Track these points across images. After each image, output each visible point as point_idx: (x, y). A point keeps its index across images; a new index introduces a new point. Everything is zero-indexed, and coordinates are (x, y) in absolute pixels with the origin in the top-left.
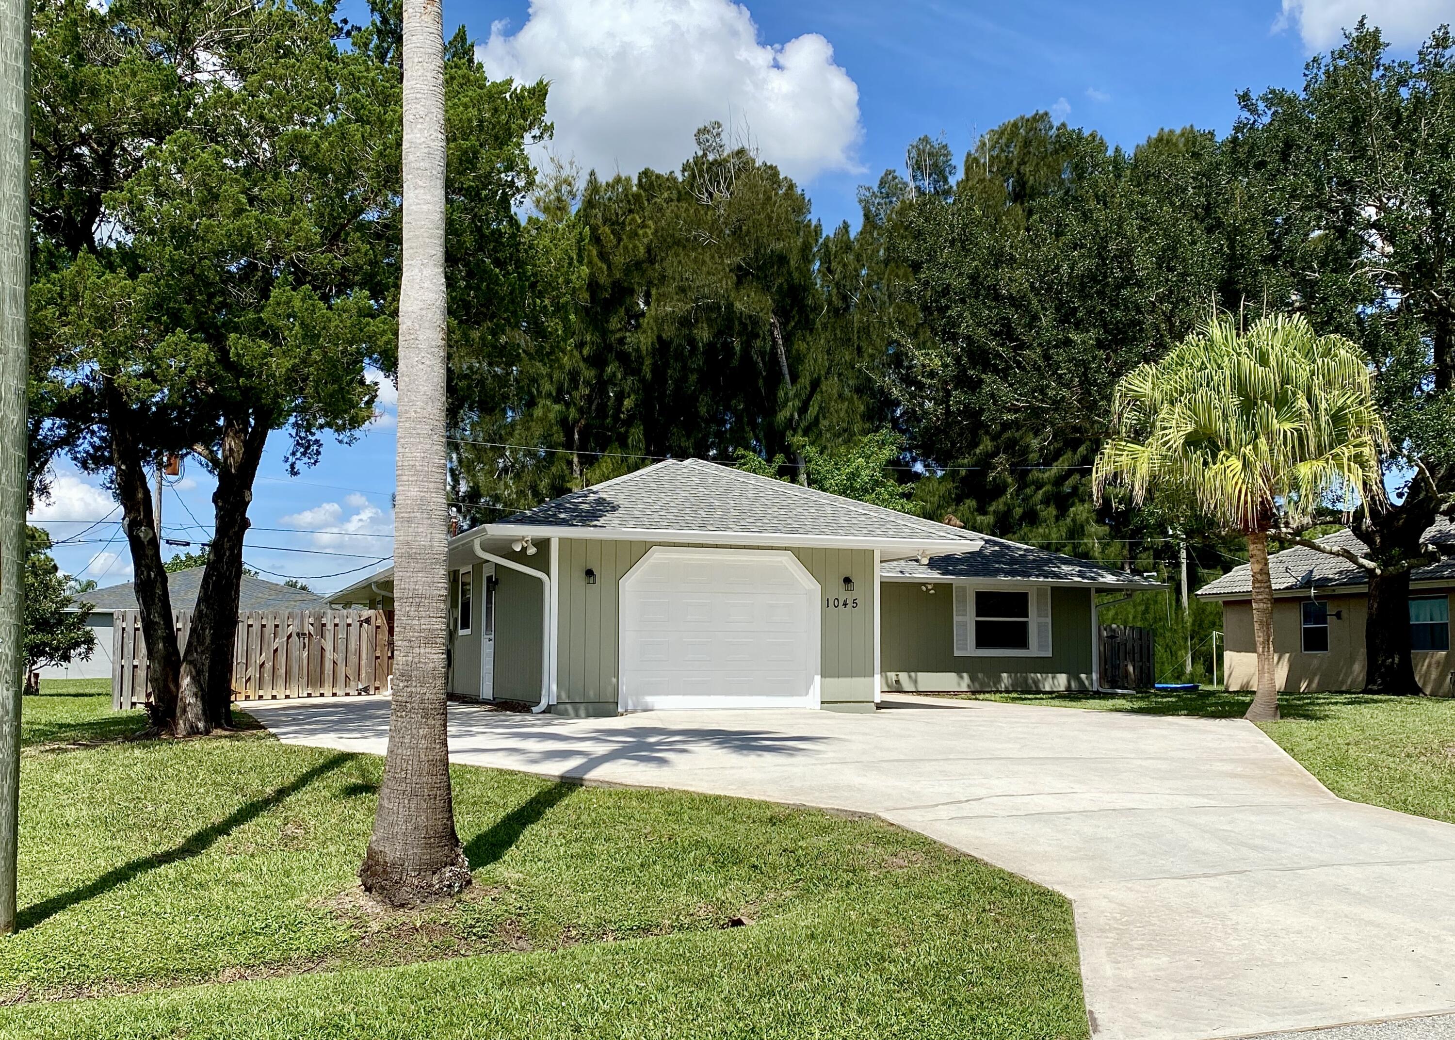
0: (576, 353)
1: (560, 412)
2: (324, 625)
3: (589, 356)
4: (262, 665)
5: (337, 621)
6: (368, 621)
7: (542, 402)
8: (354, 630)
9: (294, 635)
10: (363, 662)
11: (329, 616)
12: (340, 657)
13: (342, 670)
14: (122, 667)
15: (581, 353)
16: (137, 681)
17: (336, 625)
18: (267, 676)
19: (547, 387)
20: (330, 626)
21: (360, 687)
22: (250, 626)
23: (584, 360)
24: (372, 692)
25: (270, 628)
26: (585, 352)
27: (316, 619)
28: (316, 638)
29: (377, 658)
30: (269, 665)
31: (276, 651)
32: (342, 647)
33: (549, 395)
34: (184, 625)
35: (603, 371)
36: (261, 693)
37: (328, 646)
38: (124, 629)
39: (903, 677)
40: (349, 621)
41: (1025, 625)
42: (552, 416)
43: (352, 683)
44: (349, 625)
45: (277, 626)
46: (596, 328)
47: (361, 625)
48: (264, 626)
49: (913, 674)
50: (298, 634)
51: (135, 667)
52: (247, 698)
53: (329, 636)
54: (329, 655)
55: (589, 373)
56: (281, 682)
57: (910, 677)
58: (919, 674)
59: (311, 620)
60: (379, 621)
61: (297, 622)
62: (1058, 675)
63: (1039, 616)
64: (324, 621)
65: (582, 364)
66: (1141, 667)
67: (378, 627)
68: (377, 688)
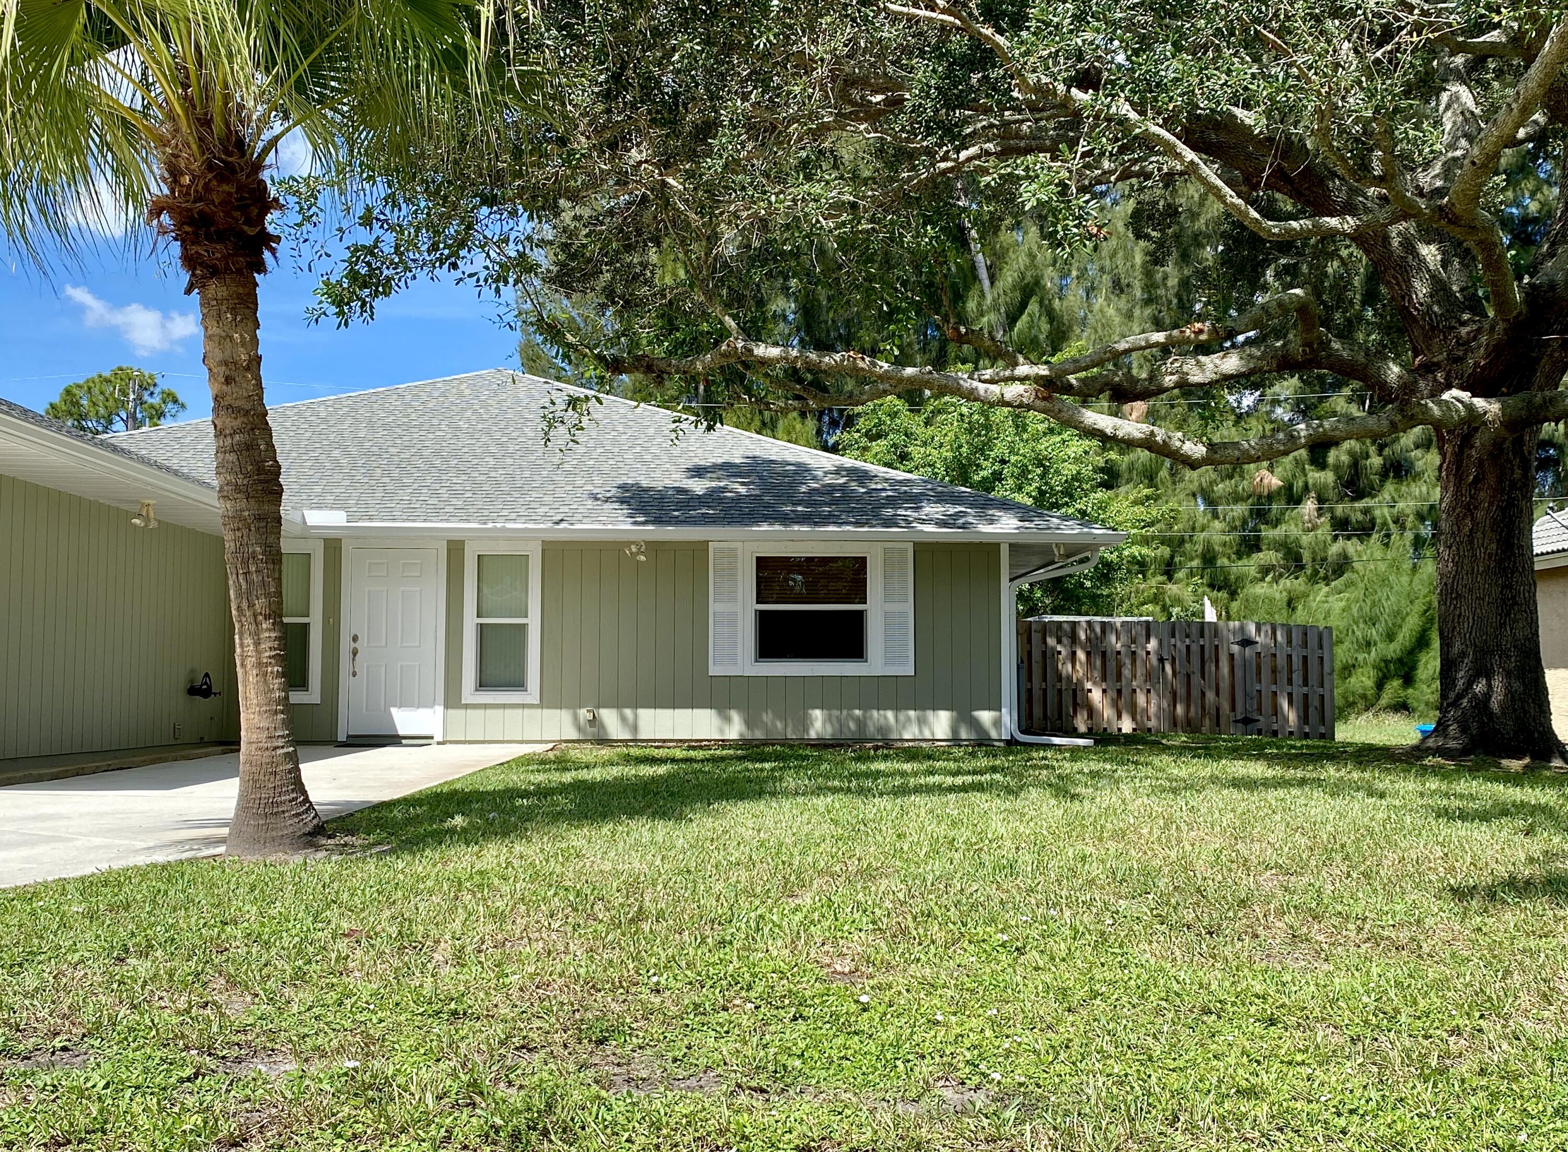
39: (609, 717)
41: (859, 617)
49: (628, 712)
57: (623, 719)
58: (641, 712)
62: (930, 713)
63: (887, 598)
66: (1306, 696)
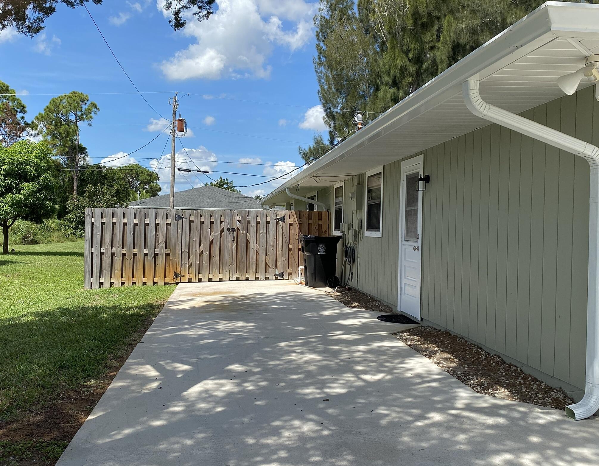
0: (405, 56)
1: (394, 94)
2: (249, 222)
3: (413, 58)
4: (201, 254)
5: (259, 219)
6: (283, 219)
7: (383, 88)
8: (272, 226)
9: (226, 230)
10: (280, 252)
11: (253, 214)
12: (261, 249)
13: (262, 259)
14: (92, 253)
15: (407, 56)
16: (104, 265)
17: (258, 222)
18: (205, 263)
19: (386, 79)
20: (253, 223)
21: (277, 273)
22: (191, 222)
23: (410, 60)
24: (286, 277)
25: (207, 225)
26: (410, 56)
27: (242, 217)
28: (243, 232)
29: (290, 249)
30: (206, 254)
31: (212, 242)
32: (262, 240)
33: (387, 84)
34: (140, 220)
35: (421, 67)
36: (200, 276)
37: (252, 240)
38: (93, 223)
40: (269, 219)
42: (389, 95)
43: (271, 269)
44: (268, 222)
45: (212, 222)
46: (417, 41)
47: (277, 223)
48: (202, 222)
50: (229, 229)
51: (102, 254)
52: (190, 281)
53: (253, 230)
54: (253, 246)
55: (412, 69)
56: (215, 268)
59: (239, 218)
60: (292, 219)
61: (228, 219)
64: (249, 218)
65: (408, 63)
67: (291, 224)
68: (290, 274)
